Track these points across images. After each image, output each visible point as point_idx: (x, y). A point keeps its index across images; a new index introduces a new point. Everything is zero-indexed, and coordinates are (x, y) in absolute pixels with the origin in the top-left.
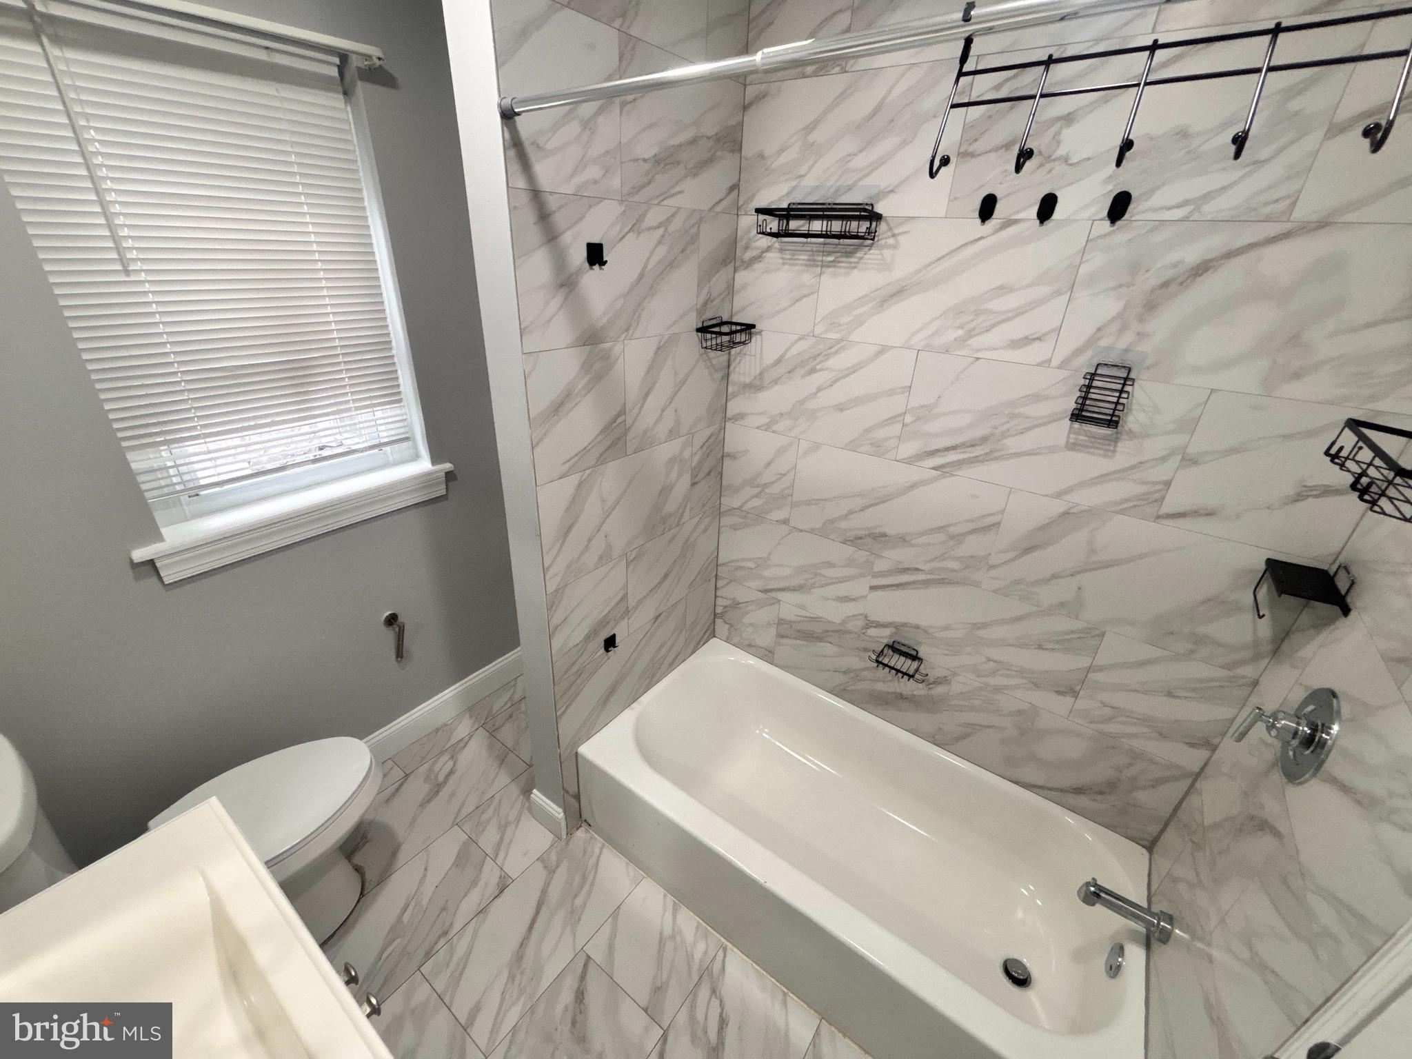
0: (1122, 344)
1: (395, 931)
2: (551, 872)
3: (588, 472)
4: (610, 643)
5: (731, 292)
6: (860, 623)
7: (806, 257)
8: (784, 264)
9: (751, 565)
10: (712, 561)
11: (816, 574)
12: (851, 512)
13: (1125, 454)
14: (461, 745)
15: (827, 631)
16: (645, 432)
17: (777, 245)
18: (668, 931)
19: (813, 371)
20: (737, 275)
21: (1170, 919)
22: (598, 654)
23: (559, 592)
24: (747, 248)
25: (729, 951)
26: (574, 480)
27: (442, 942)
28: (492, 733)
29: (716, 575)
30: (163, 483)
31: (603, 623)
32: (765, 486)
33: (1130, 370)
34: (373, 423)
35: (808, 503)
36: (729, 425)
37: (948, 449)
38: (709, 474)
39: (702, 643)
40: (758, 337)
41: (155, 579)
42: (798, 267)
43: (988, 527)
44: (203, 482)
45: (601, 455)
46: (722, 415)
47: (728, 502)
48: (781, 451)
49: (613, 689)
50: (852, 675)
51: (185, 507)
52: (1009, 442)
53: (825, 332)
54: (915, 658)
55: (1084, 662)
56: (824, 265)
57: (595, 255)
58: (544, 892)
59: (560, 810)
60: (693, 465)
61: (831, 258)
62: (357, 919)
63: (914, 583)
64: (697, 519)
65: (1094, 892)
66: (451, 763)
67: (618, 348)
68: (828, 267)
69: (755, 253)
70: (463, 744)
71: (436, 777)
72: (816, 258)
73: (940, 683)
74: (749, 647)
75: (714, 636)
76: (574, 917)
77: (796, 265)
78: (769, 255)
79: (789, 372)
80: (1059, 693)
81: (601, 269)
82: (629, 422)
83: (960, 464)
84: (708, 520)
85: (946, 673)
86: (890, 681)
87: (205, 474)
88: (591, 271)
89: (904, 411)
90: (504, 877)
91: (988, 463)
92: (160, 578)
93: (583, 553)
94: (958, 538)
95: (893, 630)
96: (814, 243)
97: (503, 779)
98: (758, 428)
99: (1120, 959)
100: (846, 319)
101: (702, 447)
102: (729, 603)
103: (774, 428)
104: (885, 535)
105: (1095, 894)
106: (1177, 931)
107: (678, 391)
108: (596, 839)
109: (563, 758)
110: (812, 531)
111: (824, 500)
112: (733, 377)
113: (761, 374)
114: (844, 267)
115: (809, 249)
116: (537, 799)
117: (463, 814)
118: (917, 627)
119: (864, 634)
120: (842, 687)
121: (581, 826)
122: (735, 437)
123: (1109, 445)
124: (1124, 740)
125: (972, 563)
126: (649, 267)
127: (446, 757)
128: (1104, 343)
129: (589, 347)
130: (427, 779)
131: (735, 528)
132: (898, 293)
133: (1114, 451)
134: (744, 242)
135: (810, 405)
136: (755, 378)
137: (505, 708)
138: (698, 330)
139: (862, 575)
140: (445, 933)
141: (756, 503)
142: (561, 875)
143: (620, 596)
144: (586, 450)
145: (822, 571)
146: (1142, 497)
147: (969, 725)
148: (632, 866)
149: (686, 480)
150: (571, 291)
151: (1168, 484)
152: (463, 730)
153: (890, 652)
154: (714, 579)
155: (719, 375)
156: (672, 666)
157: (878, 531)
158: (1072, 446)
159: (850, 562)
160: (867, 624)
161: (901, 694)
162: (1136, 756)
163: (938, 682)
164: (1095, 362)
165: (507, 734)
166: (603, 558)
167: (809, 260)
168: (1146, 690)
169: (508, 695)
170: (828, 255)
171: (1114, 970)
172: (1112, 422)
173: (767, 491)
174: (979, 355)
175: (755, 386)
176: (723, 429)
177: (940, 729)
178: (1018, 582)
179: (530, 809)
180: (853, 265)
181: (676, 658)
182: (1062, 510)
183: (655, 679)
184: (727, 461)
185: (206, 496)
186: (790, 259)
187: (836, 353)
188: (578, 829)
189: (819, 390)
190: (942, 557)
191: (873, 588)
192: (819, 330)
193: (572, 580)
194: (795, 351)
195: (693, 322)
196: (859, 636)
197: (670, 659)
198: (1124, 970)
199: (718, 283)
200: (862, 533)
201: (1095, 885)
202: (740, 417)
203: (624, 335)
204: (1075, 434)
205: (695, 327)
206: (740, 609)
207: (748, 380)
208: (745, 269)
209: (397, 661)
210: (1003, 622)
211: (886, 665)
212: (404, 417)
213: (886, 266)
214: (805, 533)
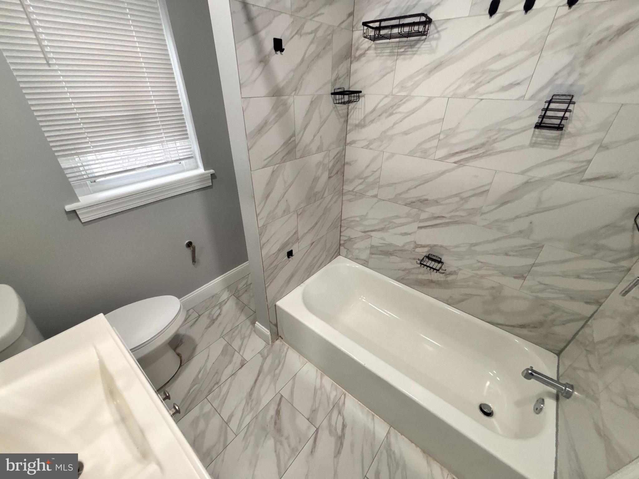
0: (570, 81)
1: (195, 381)
2: (265, 358)
3: (277, 165)
4: (290, 254)
5: (349, 76)
6: (412, 246)
7: (388, 51)
8: (377, 56)
9: (358, 219)
10: (338, 218)
11: (391, 222)
12: (409, 189)
13: (565, 146)
14: (223, 303)
15: (395, 250)
16: (305, 147)
17: (373, 46)
18: (318, 386)
19: (391, 114)
20: (352, 65)
21: (572, 387)
22: (284, 259)
23: (265, 226)
24: (357, 49)
25: (347, 396)
26: (270, 169)
27: (216, 386)
28: (238, 298)
29: (341, 225)
30: (77, 174)
31: (286, 244)
32: (367, 177)
33: (573, 96)
34: (176, 149)
35: (388, 185)
36: (347, 147)
37: (462, 152)
38: (337, 173)
39: (334, 258)
40: (363, 98)
41: (77, 220)
42: (384, 57)
43: (482, 192)
44: (96, 174)
45: (283, 157)
46: (344, 142)
47: (347, 188)
48: (374, 159)
49: (292, 276)
50: (407, 271)
51: (89, 187)
52: (496, 145)
53: (399, 92)
54: (440, 262)
55: (530, 261)
56: (399, 54)
57: (278, 45)
58: (262, 367)
59: (268, 331)
60: (329, 168)
61: (402, 50)
62: (179, 375)
63: (441, 224)
64: (332, 195)
65: (531, 373)
66: (219, 311)
67: (291, 100)
68: (401, 55)
69: (361, 52)
70: (225, 302)
71: (213, 316)
72: (394, 51)
73: (452, 274)
74: (356, 259)
75: (340, 255)
76: (275, 378)
77: (383, 56)
78: (368, 52)
79: (379, 116)
80: (515, 278)
81: (281, 54)
82: (297, 141)
83: (467, 159)
84: (337, 197)
85: (456, 269)
86: (427, 274)
87: (97, 170)
88: (276, 55)
89: (439, 132)
90: (243, 360)
91: (485, 157)
92: (80, 220)
93: (275, 208)
94: (465, 200)
95: (429, 248)
96: (394, 42)
97: (243, 317)
98: (362, 147)
99: (542, 405)
100: (410, 84)
101: (334, 158)
102: (346, 238)
103: (371, 147)
104: (427, 200)
105: (530, 374)
106: (576, 393)
107: (322, 126)
108: (285, 344)
109: (269, 307)
110: (389, 200)
111: (395, 183)
112: (350, 121)
113: (364, 117)
114: (410, 54)
115: (391, 46)
116: (257, 326)
117: (224, 333)
118: (442, 246)
119: (414, 251)
120: (402, 277)
121: (278, 339)
122: (351, 153)
123: (555, 142)
124: (550, 301)
125: (473, 212)
126: (307, 55)
127: (217, 308)
128: (559, 82)
129: (275, 98)
130: (209, 317)
131: (350, 201)
132: (438, 66)
133: (559, 145)
134: (356, 46)
135: (390, 133)
136: (361, 121)
137: (244, 287)
138: (332, 94)
139: (414, 221)
140: (217, 383)
141: (360, 187)
142: (269, 360)
143: (294, 231)
144: (275, 154)
145: (394, 221)
146: (573, 171)
147: (466, 294)
148: (302, 357)
149: (326, 175)
150: (266, 65)
151: (589, 162)
152: (225, 296)
153: (427, 260)
154: (340, 226)
155: (342, 120)
156: (320, 267)
157: (423, 198)
158: (534, 145)
159: (408, 215)
160: (416, 246)
161: (432, 280)
162: (556, 309)
163: (450, 274)
164: (552, 94)
165: (245, 298)
166: (286, 211)
167: (390, 52)
168: (564, 275)
169: (245, 281)
170: (401, 49)
171: (538, 410)
172: (559, 128)
173: (366, 181)
174: (484, 97)
175: (361, 125)
176: (344, 149)
177: (451, 297)
178: (497, 221)
179: (255, 331)
180: (414, 52)
181: (321, 264)
182: (524, 181)
183: (312, 273)
184: (346, 166)
185: (99, 182)
186: (380, 53)
187: (404, 103)
188: (277, 340)
189: (395, 124)
190: (456, 210)
191: (420, 228)
192: (395, 91)
193: (271, 221)
194: (382, 104)
195: (329, 89)
196: (411, 253)
197: (318, 264)
198: (544, 410)
199: (342, 69)
200: (414, 200)
201: (532, 370)
202: (353, 142)
203: (294, 93)
204: (536, 137)
205: (330, 92)
206: (352, 241)
207: (357, 122)
208: (357, 61)
209: (194, 264)
210: (488, 242)
211: (425, 265)
212: (190, 146)
213: (433, 51)
214: (386, 201)
